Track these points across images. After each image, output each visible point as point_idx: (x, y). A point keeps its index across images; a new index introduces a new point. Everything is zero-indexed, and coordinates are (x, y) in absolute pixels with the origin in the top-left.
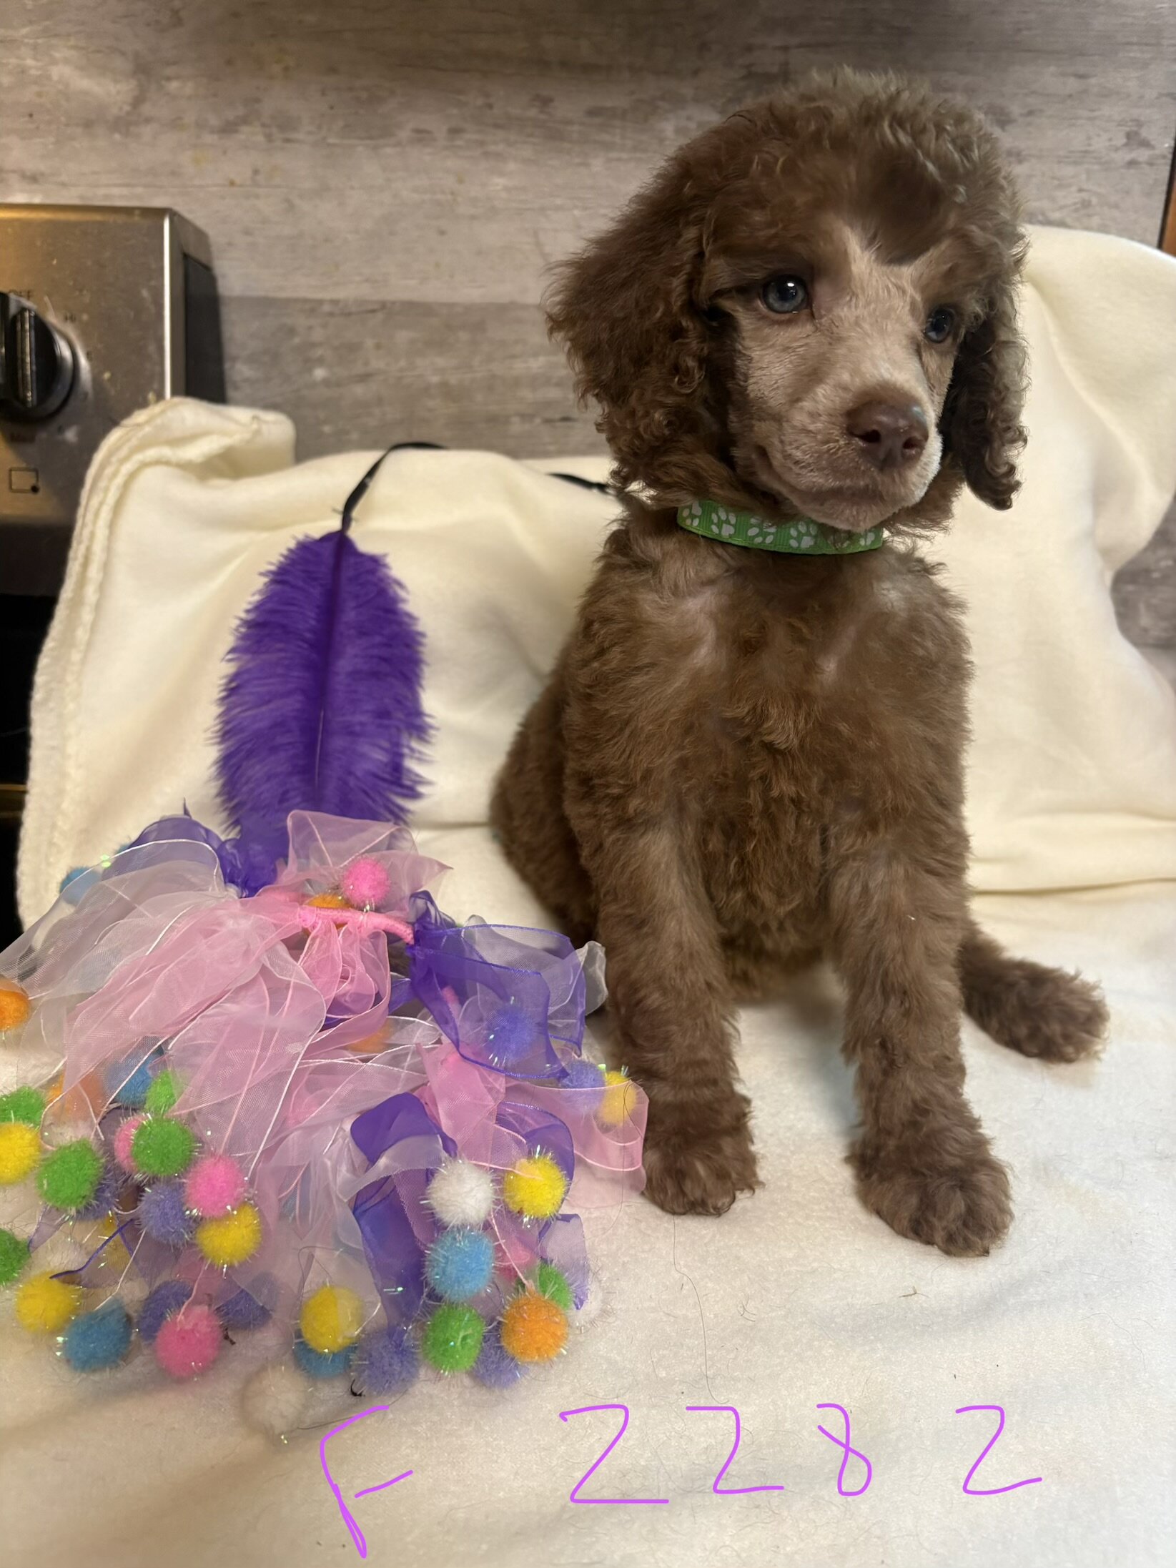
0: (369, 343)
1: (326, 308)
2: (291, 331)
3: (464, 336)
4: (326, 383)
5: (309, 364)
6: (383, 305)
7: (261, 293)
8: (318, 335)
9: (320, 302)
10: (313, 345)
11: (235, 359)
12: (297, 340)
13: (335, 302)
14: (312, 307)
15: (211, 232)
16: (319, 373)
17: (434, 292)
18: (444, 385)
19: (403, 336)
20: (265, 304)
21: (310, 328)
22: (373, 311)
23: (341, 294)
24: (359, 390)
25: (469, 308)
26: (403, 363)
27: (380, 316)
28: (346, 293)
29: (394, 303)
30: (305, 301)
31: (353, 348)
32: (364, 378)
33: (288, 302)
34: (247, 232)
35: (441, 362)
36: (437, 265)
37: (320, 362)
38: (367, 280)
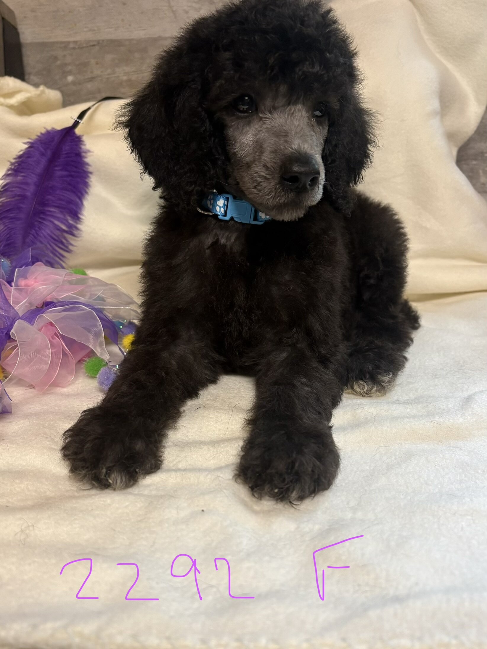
0: (93, 61)
1: (72, 45)
2: (56, 58)
3: (137, 55)
4: (74, 83)
5: (65, 74)
6: (98, 42)
7: (40, 41)
8: (69, 59)
9: (69, 42)
10: (66, 65)
11: (30, 74)
12: (59, 63)
13: (75, 42)
14: (65, 45)
15: (16, 13)
16: (70, 78)
17: (122, 34)
18: (129, 80)
19: (109, 57)
20: (43, 46)
21: (64, 56)
22: (94, 45)
23: (78, 38)
24: (89, 86)
25: (139, 41)
26: (109, 71)
27: (97, 48)
28: (81, 37)
29: (103, 41)
30: (62, 42)
31: (86, 64)
32: (91, 79)
33: (53, 43)
34: (33, 11)
35: (127, 69)
36: (123, 20)
37: (70, 73)
38: (90, 30)
